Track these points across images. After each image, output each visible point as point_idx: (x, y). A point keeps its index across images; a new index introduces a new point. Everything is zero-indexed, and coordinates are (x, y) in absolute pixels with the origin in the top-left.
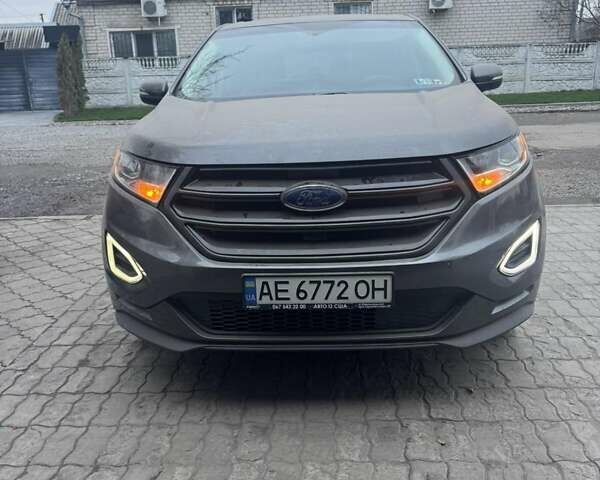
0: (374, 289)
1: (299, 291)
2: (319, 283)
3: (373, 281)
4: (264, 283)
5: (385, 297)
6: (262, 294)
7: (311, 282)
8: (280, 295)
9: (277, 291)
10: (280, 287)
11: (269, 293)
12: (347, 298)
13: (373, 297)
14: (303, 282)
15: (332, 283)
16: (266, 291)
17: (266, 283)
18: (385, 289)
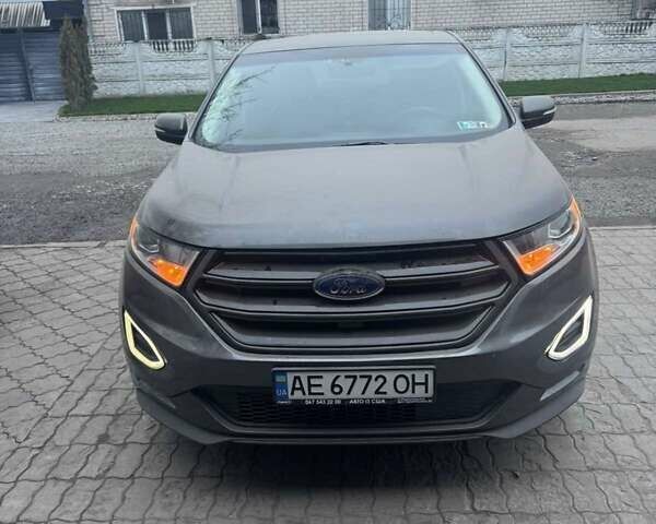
0: (414, 384)
1: (333, 386)
2: (355, 377)
3: (413, 376)
4: (295, 378)
5: (426, 392)
6: (294, 389)
7: (346, 377)
8: (313, 390)
9: (310, 386)
10: (313, 382)
11: (302, 388)
12: (385, 393)
13: (413, 392)
14: (338, 377)
15: (370, 377)
16: (298, 386)
17: (299, 378)
18: (426, 384)
